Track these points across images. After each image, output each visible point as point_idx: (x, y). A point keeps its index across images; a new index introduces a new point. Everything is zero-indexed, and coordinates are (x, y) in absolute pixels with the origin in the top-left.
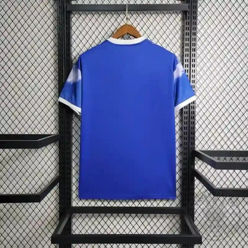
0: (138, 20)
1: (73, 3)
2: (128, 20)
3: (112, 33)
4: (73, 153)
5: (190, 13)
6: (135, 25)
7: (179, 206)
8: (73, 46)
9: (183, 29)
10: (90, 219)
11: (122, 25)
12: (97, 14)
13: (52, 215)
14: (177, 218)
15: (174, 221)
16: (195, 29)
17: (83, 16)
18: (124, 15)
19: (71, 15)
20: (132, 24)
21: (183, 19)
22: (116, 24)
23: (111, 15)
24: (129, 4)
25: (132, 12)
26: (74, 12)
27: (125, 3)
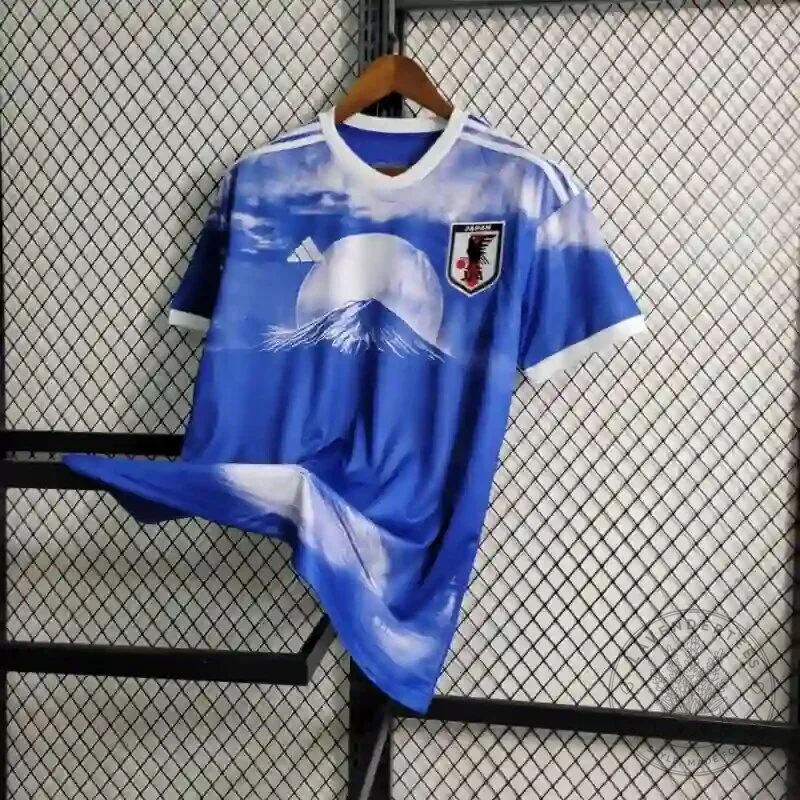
7: (786, 716)
10: (455, 738)
13: (327, 713)
14: (778, 760)
15: (765, 771)
19: (405, 25)
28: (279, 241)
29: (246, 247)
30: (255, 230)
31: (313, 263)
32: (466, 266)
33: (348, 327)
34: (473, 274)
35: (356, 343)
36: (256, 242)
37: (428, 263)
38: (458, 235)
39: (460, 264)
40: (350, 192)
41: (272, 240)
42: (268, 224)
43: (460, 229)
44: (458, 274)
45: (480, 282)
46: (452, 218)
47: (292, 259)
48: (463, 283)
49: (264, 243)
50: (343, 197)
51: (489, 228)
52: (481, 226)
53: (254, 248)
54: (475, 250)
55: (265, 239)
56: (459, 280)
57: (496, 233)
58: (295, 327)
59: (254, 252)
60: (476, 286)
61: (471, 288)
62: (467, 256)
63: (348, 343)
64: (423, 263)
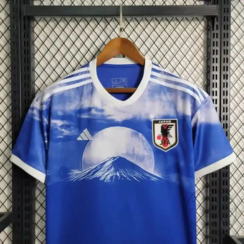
0: (138, 30)
1: (36, 3)
2: (122, 30)
3: (97, 50)
4: (36, 239)
5: (219, 19)
6: (133, 38)
8: (36, 70)
9: (208, 44)
11: (112, 37)
12: (73, 21)
16: (228, 44)
17: (52, 24)
18: (116, 22)
19: (32, 23)
20: (129, 36)
21: (208, 29)
22: (103, 37)
23: (96, 22)
24: (124, 5)
25: (129, 19)
26: (37, 18)
27: (117, 4)
28: (73, 131)
29: (59, 136)
30: (62, 127)
31: (88, 141)
32: (162, 138)
33: (108, 170)
34: (165, 142)
35: (113, 176)
36: (63, 132)
37: (144, 139)
38: (156, 125)
39: (159, 138)
40: (104, 108)
41: (69, 131)
42: (67, 123)
43: (157, 122)
44: (159, 142)
45: (169, 145)
46: (152, 117)
47: (79, 139)
48: (162, 146)
49: (66, 132)
50: (102, 111)
51: (170, 122)
52: (166, 121)
53: (62, 135)
54: (165, 131)
55: (66, 131)
56: (159, 145)
57: (174, 124)
58: (82, 170)
59: (62, 137)
60: (167, 147)
61: (165, 148)
62: (161, 134)
63: (109, 177)
64: (142, 138)
